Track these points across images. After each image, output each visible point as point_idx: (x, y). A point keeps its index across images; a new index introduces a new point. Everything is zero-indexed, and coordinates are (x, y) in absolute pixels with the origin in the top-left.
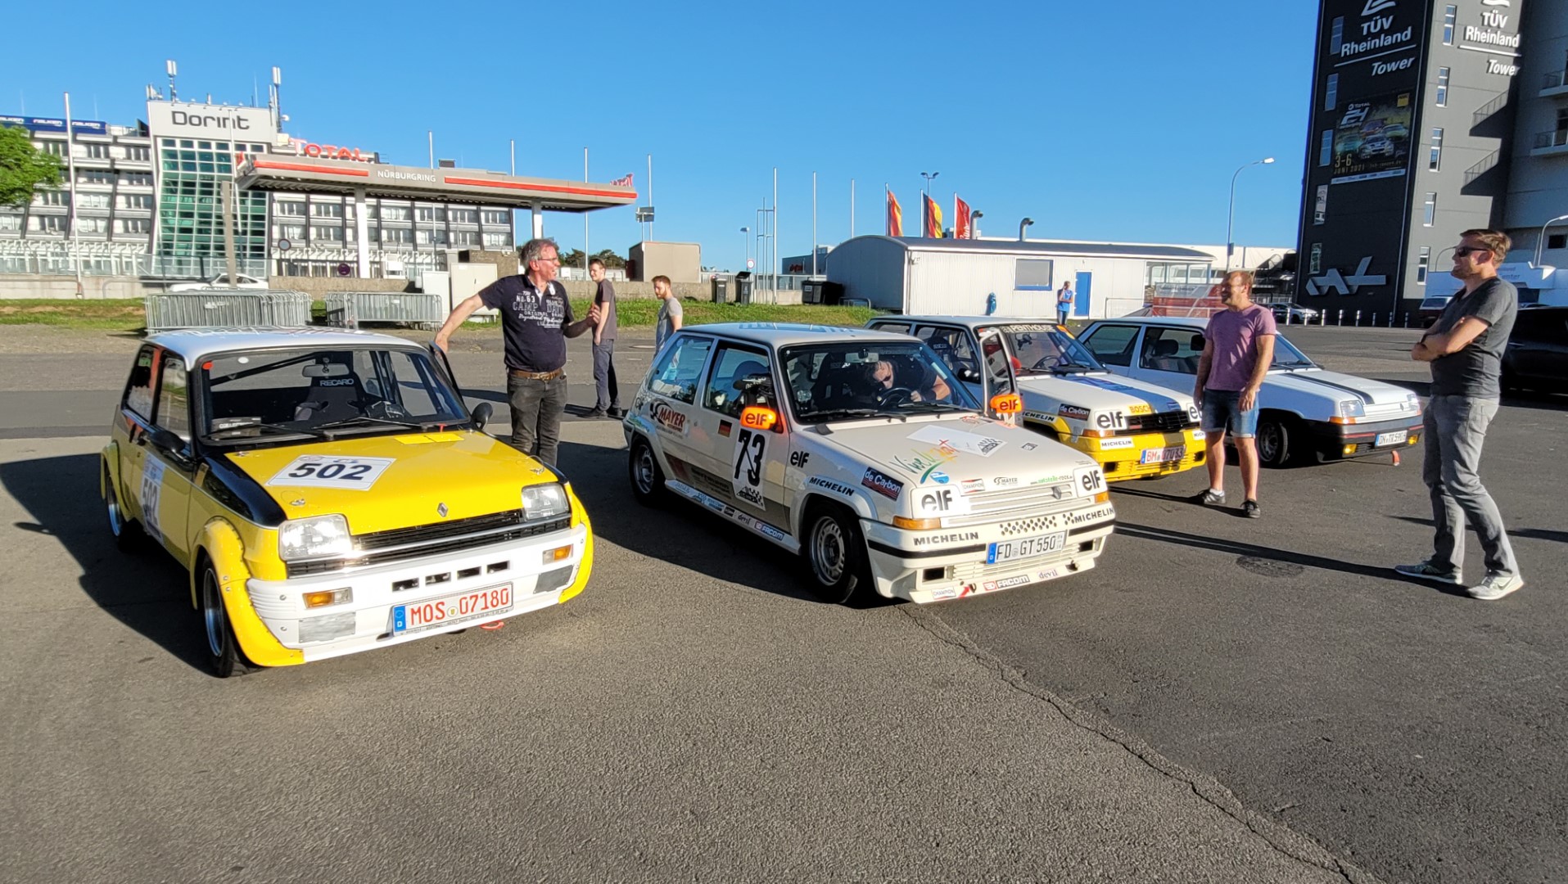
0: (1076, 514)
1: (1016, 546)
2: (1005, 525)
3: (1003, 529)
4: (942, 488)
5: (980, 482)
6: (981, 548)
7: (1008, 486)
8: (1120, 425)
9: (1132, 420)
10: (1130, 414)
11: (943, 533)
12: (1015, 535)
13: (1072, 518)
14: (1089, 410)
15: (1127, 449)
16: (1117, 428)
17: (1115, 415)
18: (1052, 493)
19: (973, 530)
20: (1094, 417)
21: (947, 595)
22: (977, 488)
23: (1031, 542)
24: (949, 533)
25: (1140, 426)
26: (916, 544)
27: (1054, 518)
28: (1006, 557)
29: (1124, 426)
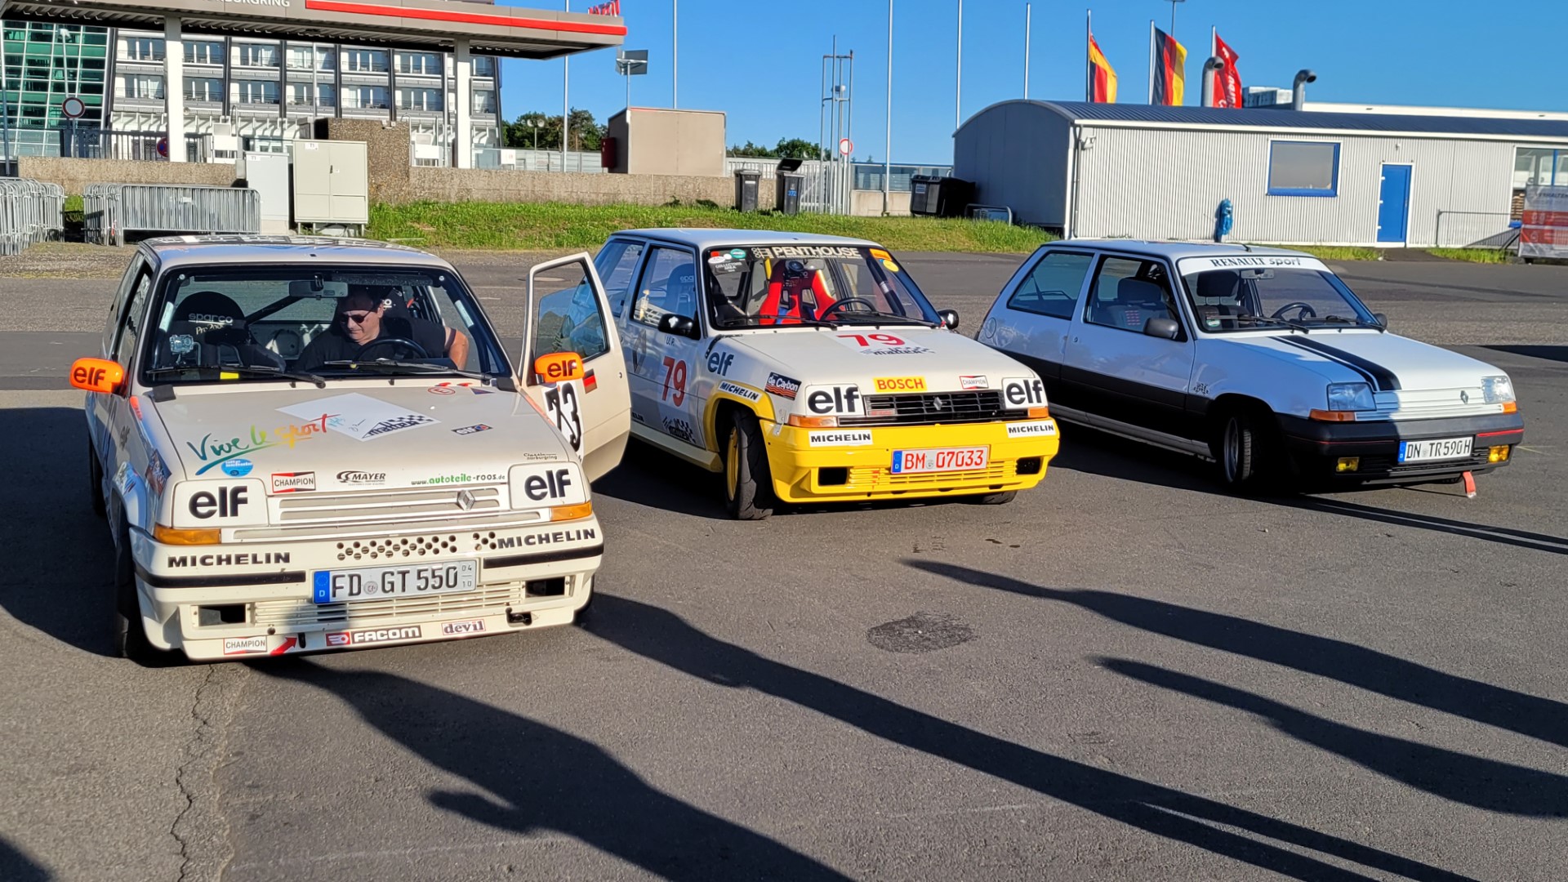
0: (499, 535)
1: (371, 577)
2: (349, 544)
3: (343, 551)
4: (231, 484)
5: (310, 476)
6: (299, 577)
7: (363, 486)
8: (851, 408)
9: (877, 401)
10: (874, 391)
11: (223, 552)
12: (366, 559)
13: (491, 541)
14: (798, 383)
15: (861, 448)
16: (846, 413)
17: (843, 393)
18: (455, 500)
19: (282, 550)
20: (804, 394)
21: (251, 648)
22: (299, 486)
23: (404, 574)
24: (234, 551)
25: (893, 412)
26: (171, 565)
27: (453, 539)
28: (351, 594)
29: (859, 412)
